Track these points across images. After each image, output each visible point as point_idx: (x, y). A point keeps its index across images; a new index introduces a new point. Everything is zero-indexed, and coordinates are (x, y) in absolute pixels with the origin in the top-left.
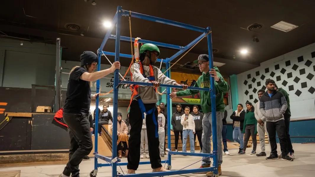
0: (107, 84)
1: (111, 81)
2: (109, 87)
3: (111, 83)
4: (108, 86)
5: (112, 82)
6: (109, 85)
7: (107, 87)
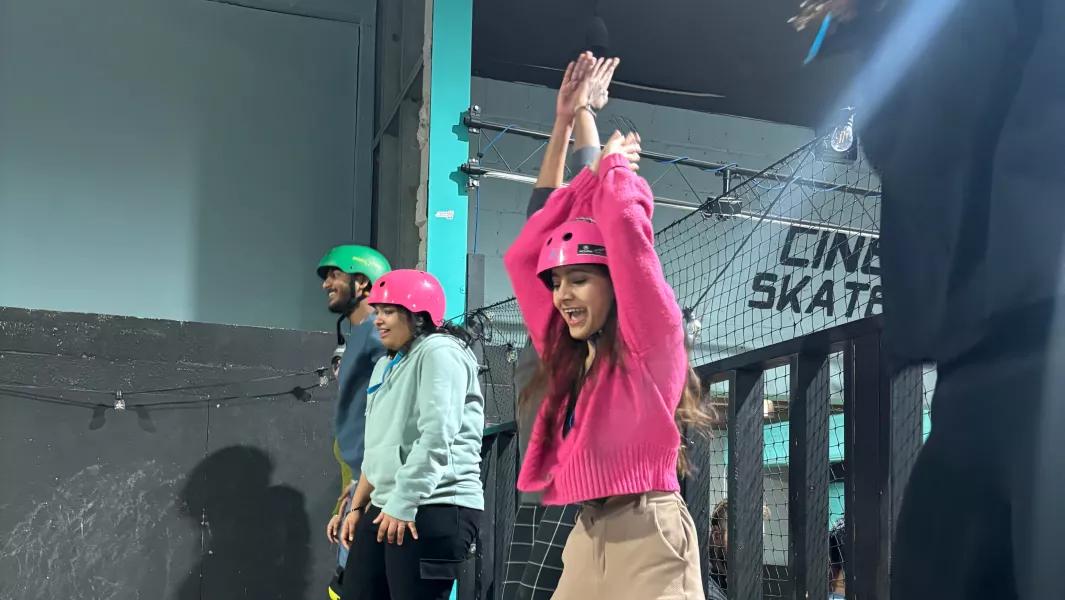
0: (757, 287)
1: (786, 260)
2: (767, 305)
3: (787, 279)
4: (763, 297)
5: (789, 269)
6: (771, 291)
7: (753, 304)
